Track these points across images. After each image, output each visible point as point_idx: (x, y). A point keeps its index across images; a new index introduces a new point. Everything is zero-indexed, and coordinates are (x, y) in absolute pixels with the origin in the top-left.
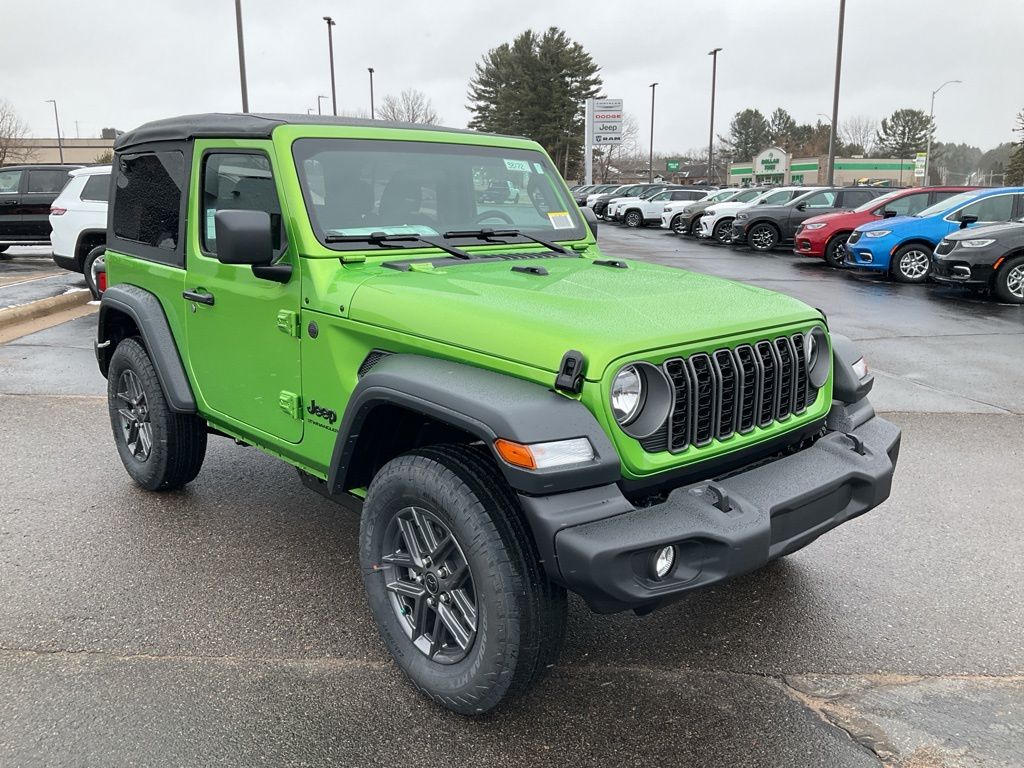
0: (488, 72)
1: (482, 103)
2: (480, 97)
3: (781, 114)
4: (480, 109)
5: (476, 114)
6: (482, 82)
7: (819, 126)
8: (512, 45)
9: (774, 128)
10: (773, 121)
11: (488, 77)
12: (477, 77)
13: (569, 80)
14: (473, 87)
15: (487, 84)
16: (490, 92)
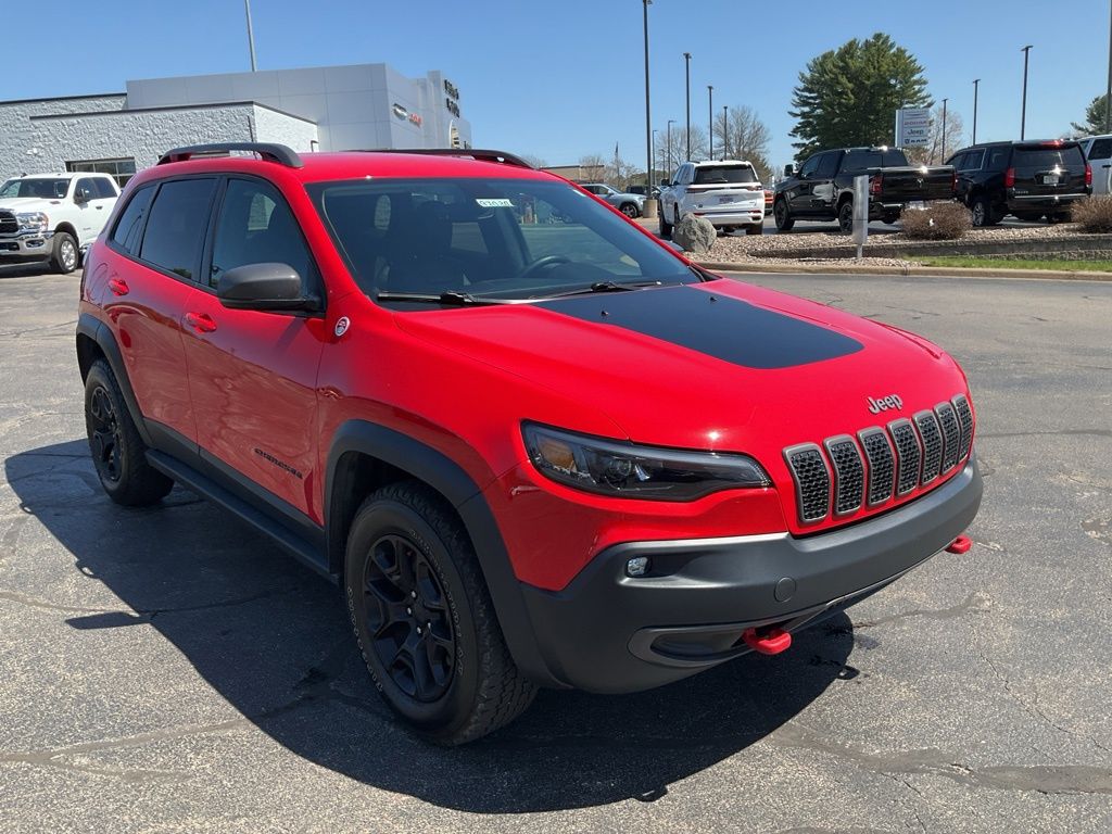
0: (811, 82)
1: (806, 109)
2: (805, 103)
4: (803, 115)
5: (800, 120)
6: (806, 89)
8: (836, 52)
11: (811, 85)
12: (801, 85)
13: (893, 82)
14: (797, 95)
15: (811, 91)
16: (815, 98)
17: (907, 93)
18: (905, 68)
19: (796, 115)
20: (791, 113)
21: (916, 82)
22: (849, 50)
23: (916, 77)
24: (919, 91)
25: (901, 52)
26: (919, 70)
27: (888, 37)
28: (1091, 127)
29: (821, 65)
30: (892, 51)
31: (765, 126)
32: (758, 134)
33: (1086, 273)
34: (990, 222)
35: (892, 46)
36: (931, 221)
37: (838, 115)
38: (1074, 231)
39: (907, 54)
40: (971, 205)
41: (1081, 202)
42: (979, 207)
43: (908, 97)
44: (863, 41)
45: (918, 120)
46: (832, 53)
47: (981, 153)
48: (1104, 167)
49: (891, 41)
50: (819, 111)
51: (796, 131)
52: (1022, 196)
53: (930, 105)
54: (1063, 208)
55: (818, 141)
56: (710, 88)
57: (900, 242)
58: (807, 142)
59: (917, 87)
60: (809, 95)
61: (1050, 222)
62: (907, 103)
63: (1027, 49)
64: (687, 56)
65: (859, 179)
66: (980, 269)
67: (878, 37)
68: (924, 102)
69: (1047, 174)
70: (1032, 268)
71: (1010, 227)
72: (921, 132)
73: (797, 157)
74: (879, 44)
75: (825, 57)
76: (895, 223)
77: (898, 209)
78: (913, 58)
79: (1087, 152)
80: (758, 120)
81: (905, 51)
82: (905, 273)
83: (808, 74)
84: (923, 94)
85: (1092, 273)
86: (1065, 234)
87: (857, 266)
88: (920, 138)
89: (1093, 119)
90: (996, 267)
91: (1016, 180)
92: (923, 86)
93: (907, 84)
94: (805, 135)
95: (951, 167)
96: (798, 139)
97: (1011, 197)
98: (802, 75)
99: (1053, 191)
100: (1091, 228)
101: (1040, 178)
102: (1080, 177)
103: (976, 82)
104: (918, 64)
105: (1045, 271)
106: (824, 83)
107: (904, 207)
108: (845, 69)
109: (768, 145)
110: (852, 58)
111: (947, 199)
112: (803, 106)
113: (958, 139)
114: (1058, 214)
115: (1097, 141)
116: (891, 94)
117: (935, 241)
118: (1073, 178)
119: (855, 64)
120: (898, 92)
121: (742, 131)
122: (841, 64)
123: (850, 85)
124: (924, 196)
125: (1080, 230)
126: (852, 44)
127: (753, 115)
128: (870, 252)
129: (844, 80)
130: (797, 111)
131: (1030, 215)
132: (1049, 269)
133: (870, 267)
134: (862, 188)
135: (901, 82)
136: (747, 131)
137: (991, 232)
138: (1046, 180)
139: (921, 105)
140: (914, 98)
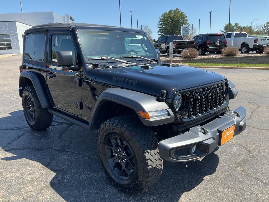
0: (162, 19)
1: (161, 26)
2: (161, 25)
3: (237, 24)
4: (161, 27)
5: (159, 29)
6: (161, 21)
7: (247, 27)
9: (235, 28)
10: (235, 26)
12: (160, 20)
13: (181, 20)
14: (159, 23)
15: (162, 22)
16: (163, 23)
18: (183, 17)
20: (157, 27)
21: (186, 20)
22: (170, 12)
23: (186, 19)
24: (186, 22)
25: (182, 13)
26: (186, 17)
27: (179, 9)
28: (225, 31)
29: (164, 16)
30: (180, 13)
31: (151, 30)
32: (150, 32)
33: (226, 67)
34: (203, 54)
35: (180, 11)
36: (189, 54)
37: (168, 28)
38: (223, 56)
39: (184, 13)
40: (198, 50)
41: (224, 49)
42: (200, 50)
44: (174, 10)
45: (187, 29)
46: (167, 13)
47: (200, 36)
48: (229, 40)
49: (180, 10)
50: (164, 27)
51: (159, 31)
52: (210, 47)
53: (189, 25)
54: (220, 50)
55: (164, 34)
57: (181, 59)
58: (161, 34)
59: (186, 21)
61: (217, 54)
63: (211, 12)
64: (131, 12)
65: (171, 43)
66: (201, 66)
67: (177, 9)
68: (188, 25)
69: (216, 42)
70: (213, 65)
71: (208, 55)
72: (187, 32)
74: (177, 11)
75: (165, 14)
76: (180, 54)
77: (181, 50)
78: (185, 14)
79: (225, 36)
80: (150, 28)
81: (183, 13)
83: (161, 18)
85: (228, 67)
86: (221, 57)
89: (225, 29)
90: (204, 65)
91: (209, 43)
93: (184, 21)
94: (161, 32)
95: (193, 40)
96: (159, 33)
97: (208, 48)
98: (160, 18)
99: (218, 46)
100: (227, 55)
101: (215, 43)
102: (224, 43)
103: (199, 20)
104: (186, 16)
106: (165, 20)
107: (182, 50)
108: (169, 17)
109: (152, 34)
110: (171, 14)
111: (193, 48)
112: (160, 25)
113: (196, 33)
114: (219, 52)
115: (227, 34)
117: (190, 59)
118: (222, 43)
119: (172, 15)
120: (181, 22)
121: (146, 31)
122: (169, 15)
123: (171, 21)
124: (187, 47)
125: (225, 56)
126: (171, 11)
127: (148, 27)
128: (174, 62)
129: (169, 19)
130: (159, 26)
131: (212, 52)
132: (217, 66)
134: (171, 45)
135: (182, 20)
136: (147, 31)
137: (203, 56)
138: (216, 43)
139: (187, 26)
140: (185, 24)
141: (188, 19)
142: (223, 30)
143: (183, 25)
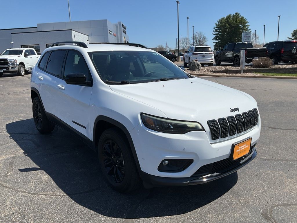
0: (218, 25)
4: (216, 34)
5: (215, 36)
6: (217, 28)
8: (225, 17)
11: (218, 26)
12: (216, 26)
13: (240, 26)
14: (215, 29)
16: (219, 30)
17: (244, 28)
18: (243, 22)
19: (214, 34)
20: (213, 34)
21: (247, 26)
22: (229, 17)
23: (247, 24)
24: (248, 28)
25: (242, 18)
26: (247, 22)
27: (239, 14)
28: (293, 38)
29: (221, 21)
30: (240, 17)
31: (206, 37)
32: (204, 39)
35: (240, 16)
36: (261, 63)
37: (225, 34)
39: (244, 18)
42: (273, 59)
43: (244, 30)
44: (233, 15)
45: (248, 36)
46: (224, 18)
47: (273, 44)
49: (240, 15)
50: (220, 33)
51: (214, 39)
52: (286, 56)
53: (250, 32)
55: (220, 41)
56: (193, 27)
57: (252, 69)
58: (217, 42)
59: (247, 27)
60: (218, 29)
61: (292, 63)
62: (244, 31)
63: (279, 17)
64: (188, 18)
65: (242, 51)
67: (236, 13)
69: (293, 50)
72: (249, 39)
73: (214, 46)
74: (237, 15)
75: (222, 19)
77: (251, 59)
78: (246, 19)
81: (243, 18)
82: (256, 77)
83: (218, 24)
84: (248, 29)
87: (242, 75)
88: (249, 41)
89: (293, 36)
91: (284, 52)
92: (248, 27)
93: (244, 26)
94: (217, 40)
96: (215, 41)
97: (283, 56)
98: (216, 24)
99: (293, 54)
103: (265, 25)
104: (247, 21)
105: (295, 77)
106: (222, 26)
107: (253, 59)
108: (228, 22)
109: (207, 42)
110: (229, 19)
112: (216, 32)
114: (295, 61)
116: (240, 29)
117: (262, 68)
119: (231, 21)
120: (241, 28)
121: (200, 39)
123: (229, 27)
126: (230, 15)
127: (203, 34)
128: (245, 71)
129: (227, 25)
130: (215, 33)
131: (286, 62)
133: (246, 75)
134: (243, 53)
135: (242, 26)
136: (202, 39)
137: (278, 66)
138: (292, 52)
139: (248, 32)
140: (246, 30)
141: (249, 25)
142: (291, 37)
143: (243, 31)
